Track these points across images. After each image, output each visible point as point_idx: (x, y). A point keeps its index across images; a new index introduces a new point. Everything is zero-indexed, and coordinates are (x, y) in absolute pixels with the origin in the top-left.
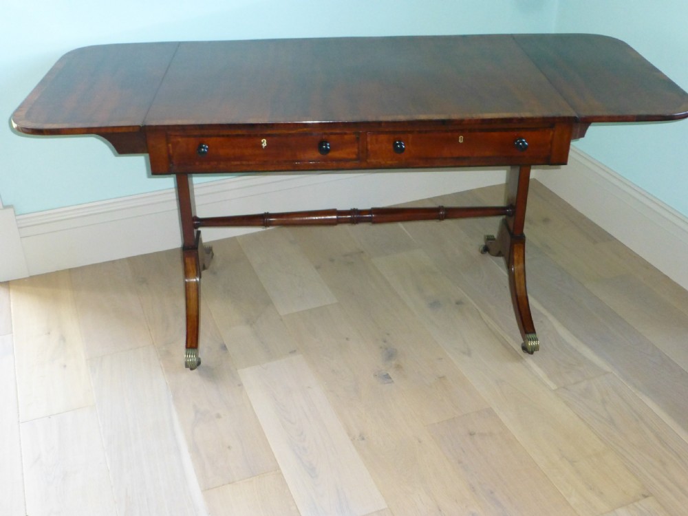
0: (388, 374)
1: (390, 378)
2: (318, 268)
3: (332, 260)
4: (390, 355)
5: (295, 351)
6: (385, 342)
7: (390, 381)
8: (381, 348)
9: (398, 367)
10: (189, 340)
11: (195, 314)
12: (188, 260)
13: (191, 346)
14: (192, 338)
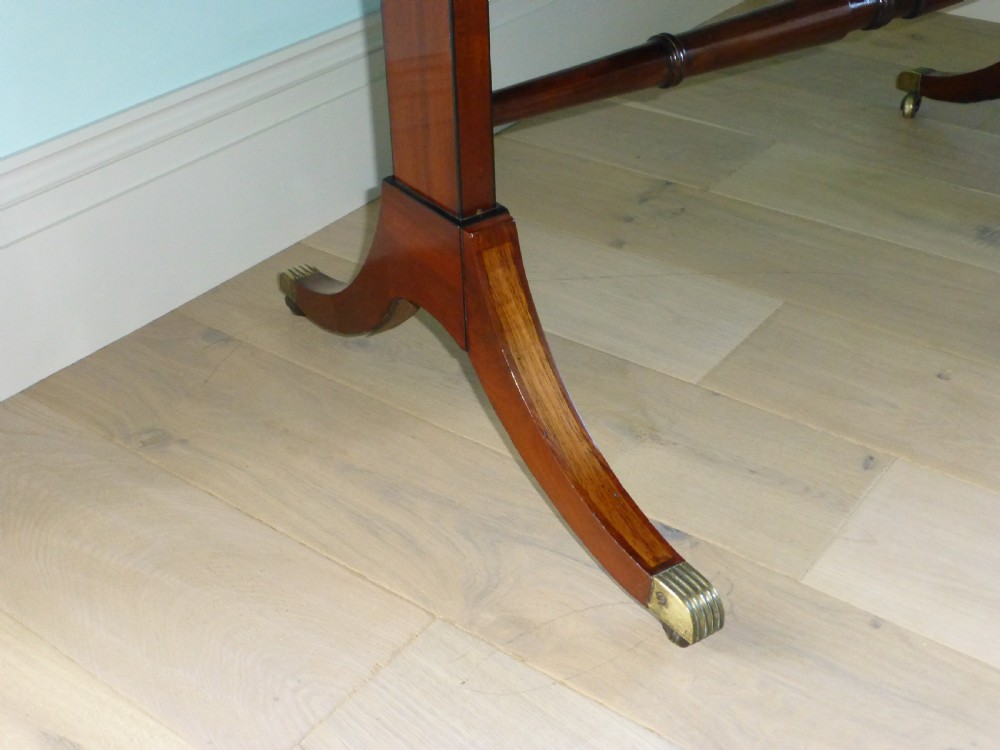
10: (630, 540)
11: (584, 448)
12: (491, 257)
13: (656, 559)
14: (635, 534)
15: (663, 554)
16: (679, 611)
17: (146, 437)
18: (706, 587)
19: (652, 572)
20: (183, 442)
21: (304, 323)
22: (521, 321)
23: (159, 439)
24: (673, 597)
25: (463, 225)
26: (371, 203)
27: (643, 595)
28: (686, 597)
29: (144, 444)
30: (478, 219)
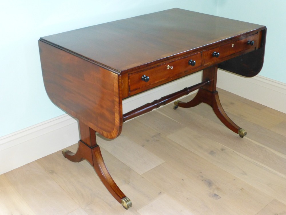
0: (215, 194)
1: (218, 196)
2: (143, 146)
3: (148, 141)
4: (210, 183)
5: (161, 193)
6: (202, 177)
7: (218, 197)
8: (202, 180)
9: (218, 189)
10: (118, 194)
11: (111, 180)
12: (96, 153)
13: (122, 197)
14: (119, 193)
15: (123, 196)
16: (125, 204)
17: (50, 171)
18: (129, 201)
19: (121, 199)
20: (56, 173)
21: (66, 159)
22: (101, 162)
23: (52, 172)
24: (125, 202)
25: (92, 148)
26: (78, 142)
27: (121, 202)
28: (126, 202)
29: (50, 172)
30: (94, 147)
